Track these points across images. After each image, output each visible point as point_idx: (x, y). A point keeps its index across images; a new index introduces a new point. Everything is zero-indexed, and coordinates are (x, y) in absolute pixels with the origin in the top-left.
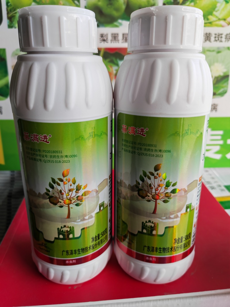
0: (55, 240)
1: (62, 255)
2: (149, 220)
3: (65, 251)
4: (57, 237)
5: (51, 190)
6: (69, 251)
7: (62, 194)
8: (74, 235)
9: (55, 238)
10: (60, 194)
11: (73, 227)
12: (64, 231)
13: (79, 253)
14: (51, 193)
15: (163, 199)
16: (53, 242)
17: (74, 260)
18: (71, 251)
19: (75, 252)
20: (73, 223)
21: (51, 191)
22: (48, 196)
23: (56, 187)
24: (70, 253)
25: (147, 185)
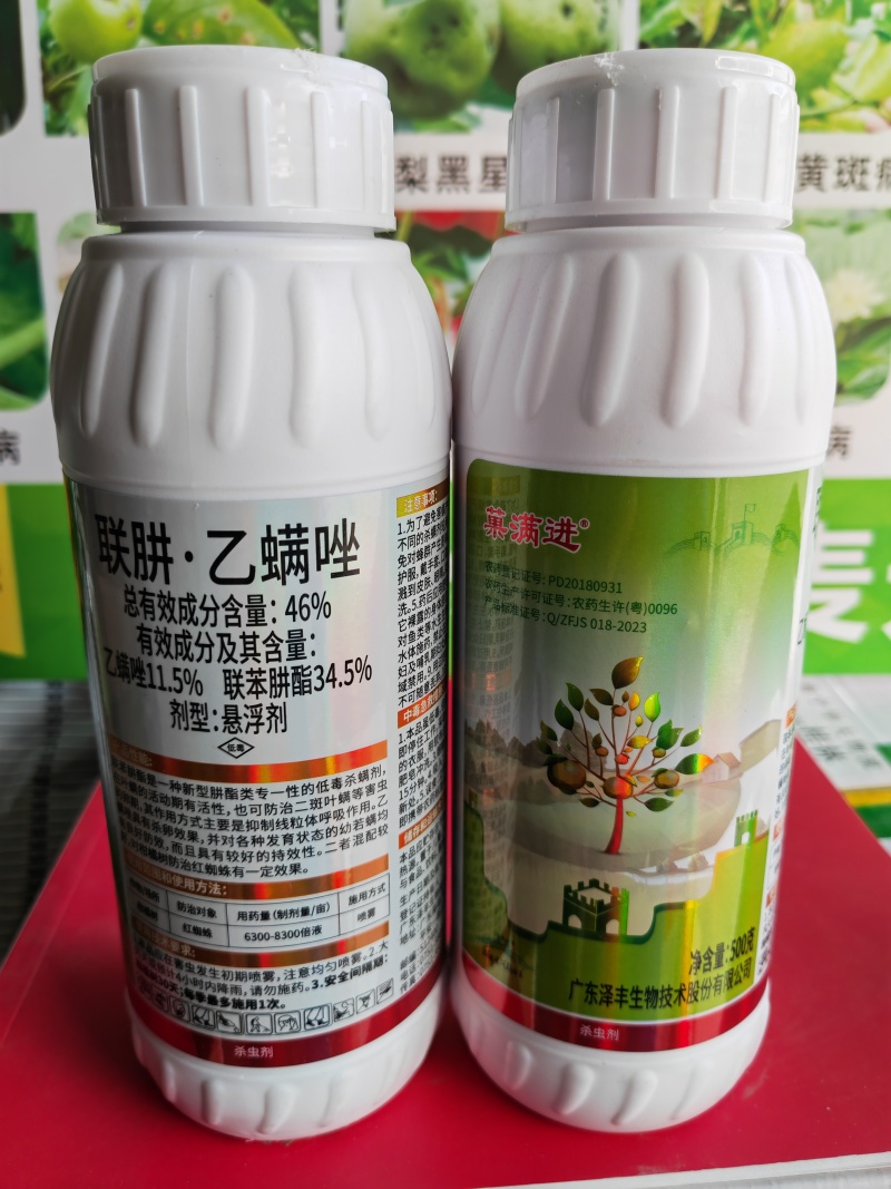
2: (591, 878)
15: (647, 797)
25: (585, 742)
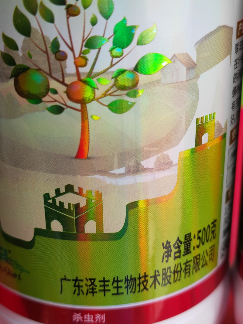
0: (37, 237)
1: (61, 292)
3: (69, 280)
4: (43, 226)
5: (19, 39)
6: (82, 281)
7: (62, 57)
8: (100, 225)
9: (38, 232)
10: (52, 57)
11: (97, 192)
12: (66, 207)
13: (118, 294)
14: (21, 55)
16: (29, 245)
17: (101, 312)
18: (89, 283)
19: (102, 288)
20: (98, 176)
21: (20, 45)
22: (12, 68)
23: (38, 28)
24: (85, 289)
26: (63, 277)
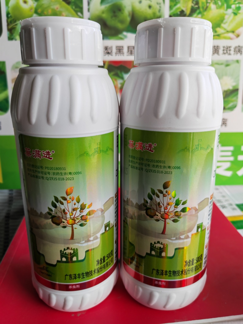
0: (58, 263)
1: (65, 279)
2: (158, 241)
3: (68, 275)
4: (60, 259)
5: (53, 209)
6: (72, 275)
7: (66, 214)
8: (77, 258)
9: (58, 261)
10: (63, 213)
11: (76, 249)
12: (67, 253)
13: (83, 278)
14: (54, 213)
15: (173, 219)
16: (55, 266)
17: (78, 284)
18: (74, 276)
19: (78, 277)
20: (77, 244)
22: (51, 216)
23: (59, 206)
24: (73, 278)
25: (156, 204)
26: (66, 274)
